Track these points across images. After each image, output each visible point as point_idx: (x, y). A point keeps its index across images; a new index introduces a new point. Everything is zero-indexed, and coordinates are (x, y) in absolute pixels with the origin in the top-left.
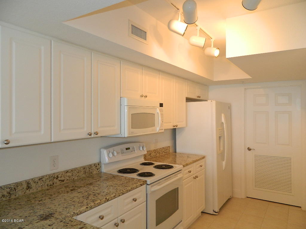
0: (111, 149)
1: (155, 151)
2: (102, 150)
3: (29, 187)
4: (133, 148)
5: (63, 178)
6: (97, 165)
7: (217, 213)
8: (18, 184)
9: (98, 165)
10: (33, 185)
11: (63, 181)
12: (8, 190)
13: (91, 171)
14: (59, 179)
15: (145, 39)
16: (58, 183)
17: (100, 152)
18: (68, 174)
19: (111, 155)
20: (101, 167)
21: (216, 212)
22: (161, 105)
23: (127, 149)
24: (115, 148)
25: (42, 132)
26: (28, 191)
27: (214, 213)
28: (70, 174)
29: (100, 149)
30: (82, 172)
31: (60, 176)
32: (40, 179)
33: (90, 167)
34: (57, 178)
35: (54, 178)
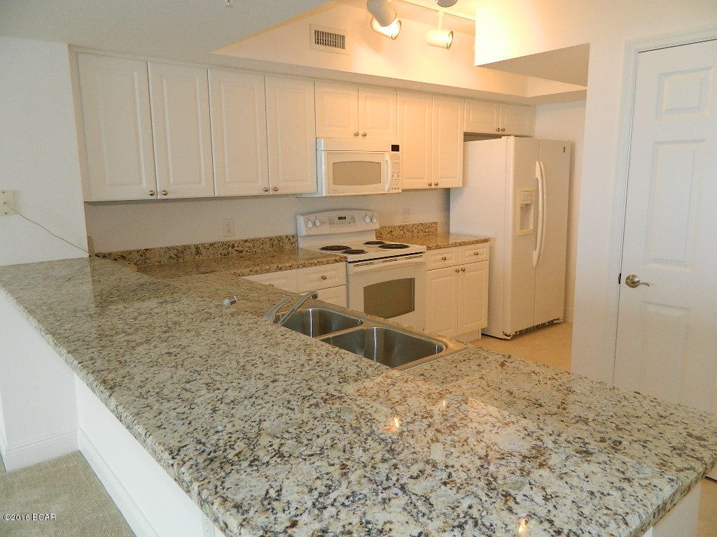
0: (312, 217)
1: (402, 228)
2: (298, 217)
3: (198, 253)
4: (353, 218)
5: (240, 249)
6: (291, 238)
7: (509, 336)
8: (185, 248)
9: (293, 239)
10: (203, 251)
11: (242, 252)
12: (176, 252)
13: (281, 244)
14: (236, 248)
15: (344, 48)
16: (235, 253)
17: (296, 220)
18: (247, 244)
19: (310, 225)
20: (297, 241)
21: (506, 335)
22: (395, 148)
23: (340, 218)
24: (318, 215)
25: (203, 184)
26: (197, 257)
27: (505, 337)
28: (250, 245)
29: (296, 215)
30: (268, 245)
31: (236, 245)
32: (211, 245)
33: (280, 239)
34: (233, 247)
35: (229, 246)
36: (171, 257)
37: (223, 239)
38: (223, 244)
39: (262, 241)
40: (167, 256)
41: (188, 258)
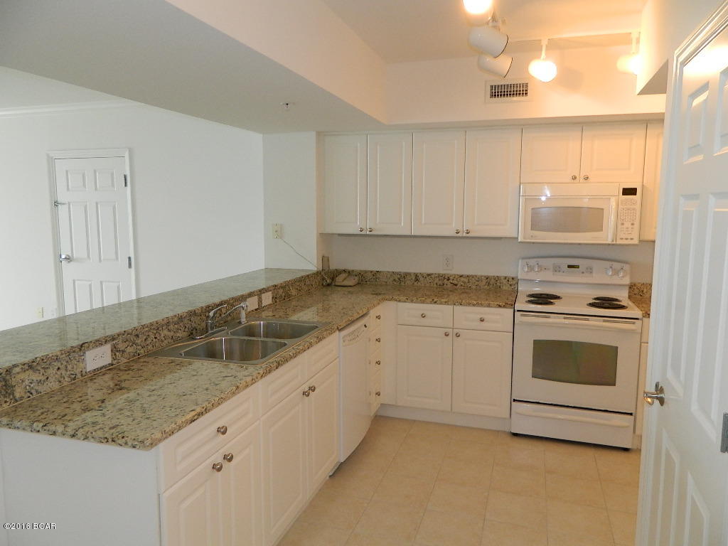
0: (532, 262)
3: (417, 280)
4: (590, 268)
5: (455, 282)
6: (511, 280)
8: (407, 274)
10: (421, 279)
11: (456, 285)
12: (399, 276)
13: (499, 284)
14: (451, 281)
16: (449, 285)
18: (462, 279)
20: (517, 283)
23: (569, 266)
24: (539, 260)
26: (416, 283)
28: (466, 280)
29: (518, 259)
30: (484, 282)
31: (451, 278)
32: (429, 275)
33: (497, 279)
34: (448, 280)
35: (445, 278)
36: (395, 280)
37: (442, 272)
38: (439, 275)
39: (479, 279)
40: (392, 279)
41: (408, 282)
